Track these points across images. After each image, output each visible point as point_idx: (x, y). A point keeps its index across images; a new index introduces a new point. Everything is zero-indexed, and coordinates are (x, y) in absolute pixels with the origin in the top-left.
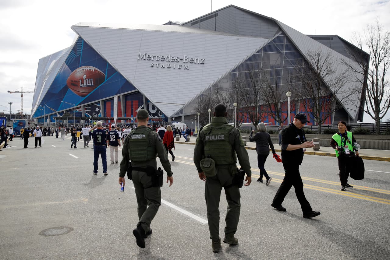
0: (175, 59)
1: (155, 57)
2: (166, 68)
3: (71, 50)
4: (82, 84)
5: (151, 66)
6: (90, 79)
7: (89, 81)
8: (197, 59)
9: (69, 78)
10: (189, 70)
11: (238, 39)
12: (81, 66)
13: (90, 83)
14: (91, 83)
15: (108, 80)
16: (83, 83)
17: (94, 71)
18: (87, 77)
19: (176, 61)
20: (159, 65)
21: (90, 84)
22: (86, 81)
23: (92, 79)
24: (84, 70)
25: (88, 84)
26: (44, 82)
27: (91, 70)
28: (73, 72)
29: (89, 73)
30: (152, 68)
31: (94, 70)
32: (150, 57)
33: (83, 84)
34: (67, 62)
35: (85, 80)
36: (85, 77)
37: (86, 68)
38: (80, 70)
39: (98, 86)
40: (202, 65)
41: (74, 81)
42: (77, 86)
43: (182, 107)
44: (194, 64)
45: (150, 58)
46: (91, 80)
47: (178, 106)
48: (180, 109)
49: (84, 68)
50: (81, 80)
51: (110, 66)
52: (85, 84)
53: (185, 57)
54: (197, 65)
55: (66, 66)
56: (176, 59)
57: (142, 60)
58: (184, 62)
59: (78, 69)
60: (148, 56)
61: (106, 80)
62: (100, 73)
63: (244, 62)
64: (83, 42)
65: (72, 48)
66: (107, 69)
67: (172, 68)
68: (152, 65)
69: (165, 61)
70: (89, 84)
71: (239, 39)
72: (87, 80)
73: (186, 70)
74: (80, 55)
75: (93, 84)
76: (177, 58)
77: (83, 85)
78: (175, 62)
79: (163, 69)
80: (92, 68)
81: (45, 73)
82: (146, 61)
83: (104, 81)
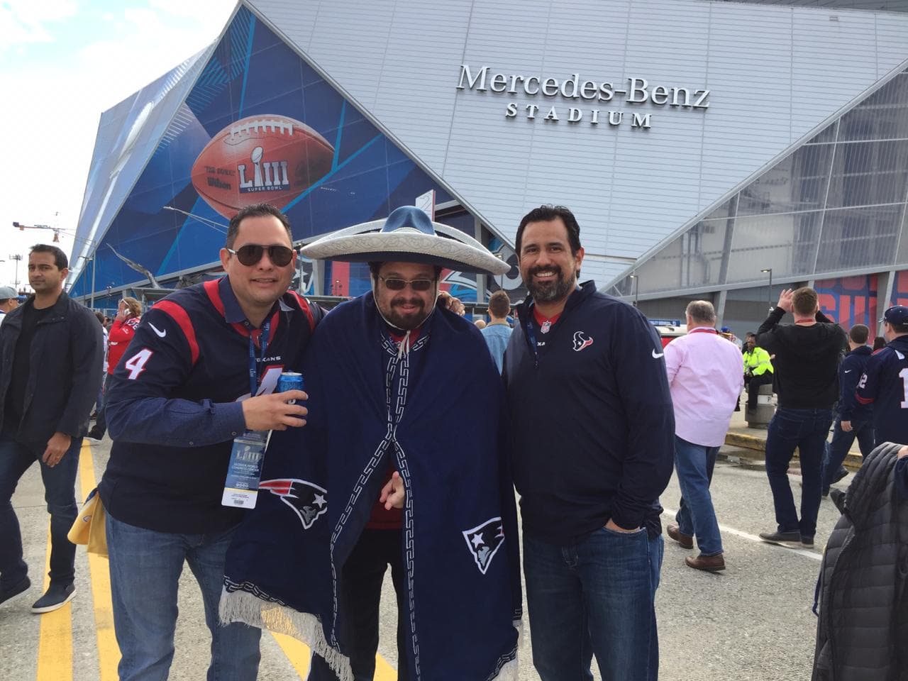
0: (595, 91)
1: (522, 82)
2: (563, 123)
3: (208, 57)
4: (246, 182)
5: (507, 113)
6: (275, 165)
7: (272, 168)
8: (682, 93)
9: (202, 158)
10: (651, 130)
11: (834, 19)
12: (246, 114)
13: (276, 177)
14: (281, 179)
15: (342, 165)
16: (249, 176)
17: (291, 133)
18: (264, 157)
19: (600, 97)
20: (536, 110)
21: (277, 182)
22: (263, 169)
23: (284, 164)
24: (256, 130)
25: (268, 183)
26: (114, 177)
27: (282, 131)
28: (216, 137)
29: (272, 141)
30: (510, 124)
31: (294, 130)
32: (505, 81)
33: (250, 182)
34: (194, 100)
35: (257, 168)
36: (257, 154)
37: (264, 124)
38: (239, 129)
39: (307, 187)
40: (700, 115)
41: (220, 171)
42: (228, 186)
43: (629, 267)
44: (666, 112)
45: (505, 84)
46: (280, 168)
47: (610, 266)
48: (619, 277)
49: (256, 124)
50: (243, 167)
51: (353, 112)
52: (258, 183)
53: (634, 82)
54: (679, 113)
55: (190, 116)
56: (602, 92)
57: (475, 92)
58: (631, 103)
59: (235, 128)
60: (497, 78)
61: (335, 168)
62: (313, 142)
63: (862, 104)
64: (252, 26)
65: (213, 49)
66: (341, 126)
67: (585, 124)
68: (511, 112)
69: (558, 99)
70: (272, 180)
71: (840, 19)
72: (267, 165)
73: (639, 134)
74: (241, 75)
75: (286, 182)
76: (607, 86)
77: (250, 184)
78: (595, 102)
79: (550, 127)
80: (285, 124)
81: (117, 149)
82: (489, 97)
83: (329, 169)
